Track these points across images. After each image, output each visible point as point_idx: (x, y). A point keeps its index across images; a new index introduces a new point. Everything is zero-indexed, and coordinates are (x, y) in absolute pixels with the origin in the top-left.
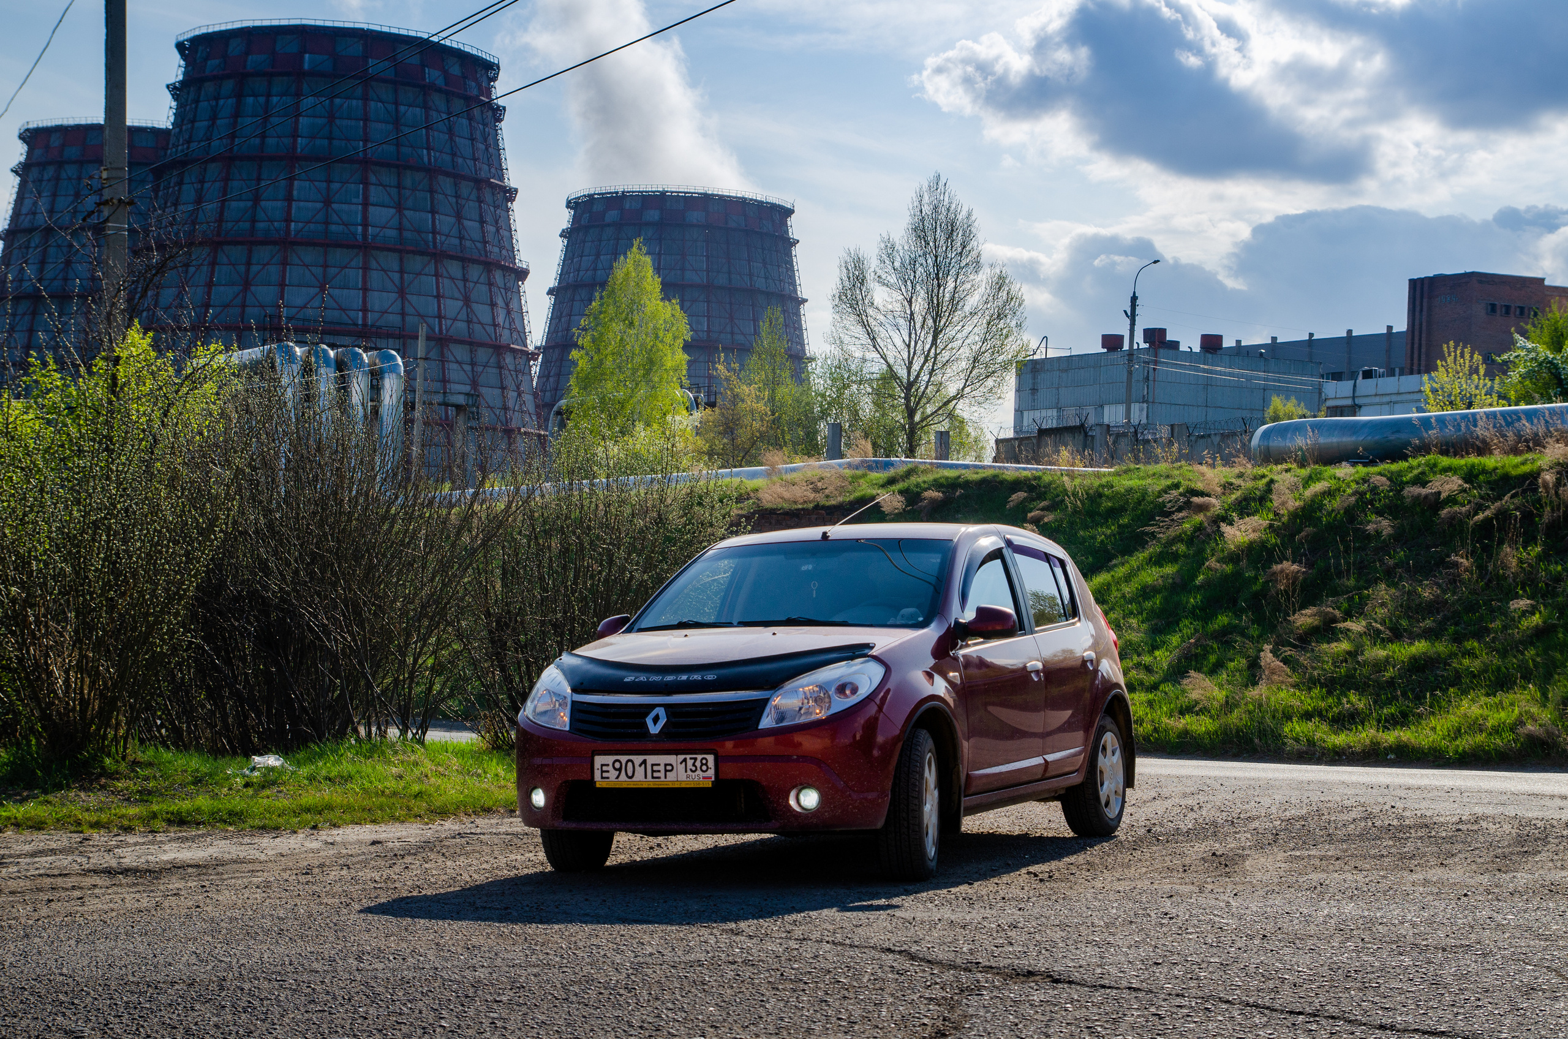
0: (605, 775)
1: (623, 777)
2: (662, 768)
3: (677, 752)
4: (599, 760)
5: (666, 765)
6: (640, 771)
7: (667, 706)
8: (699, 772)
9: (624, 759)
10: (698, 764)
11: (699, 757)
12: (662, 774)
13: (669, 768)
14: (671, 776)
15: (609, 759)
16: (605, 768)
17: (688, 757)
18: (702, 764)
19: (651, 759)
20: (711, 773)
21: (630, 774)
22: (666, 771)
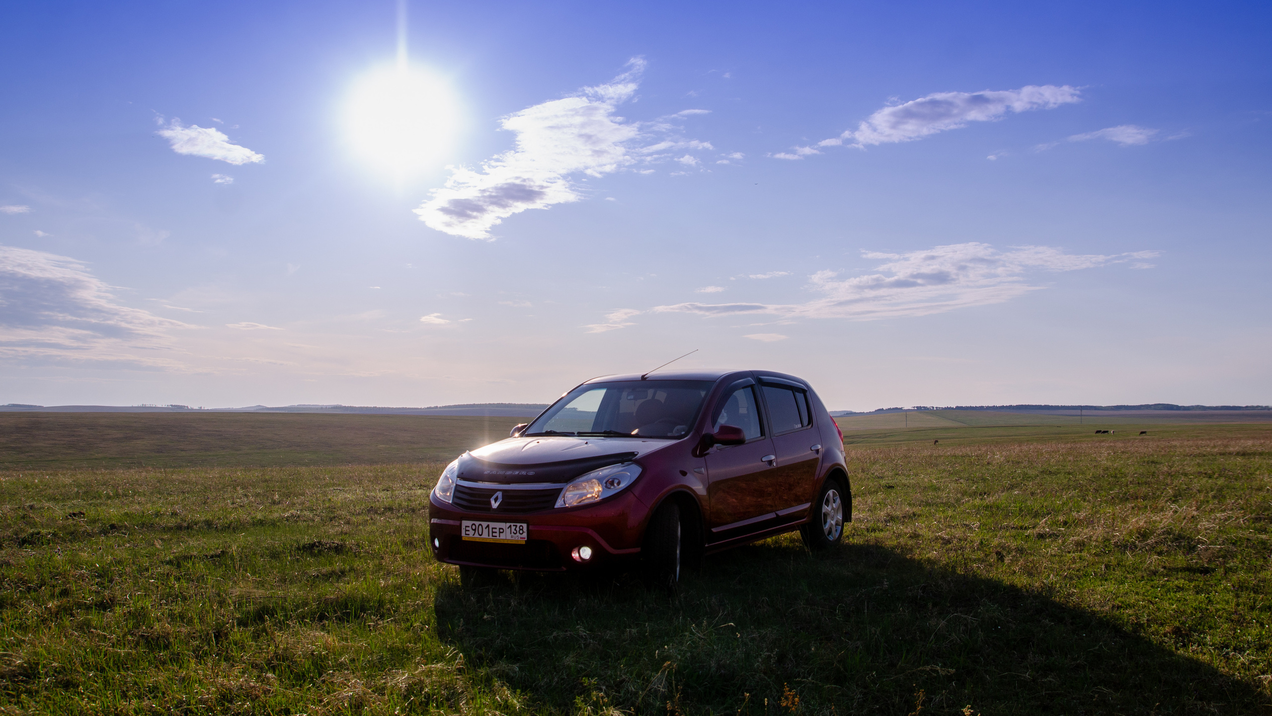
0: (467, 533)
1: (477, 535)
2: (497, 530)
3: (506, 521)
4: (465, 523)
5: (500, 529)
6: (486, 531)
7: (504, 491)
8: (518, 534)
9: (477, 523)
10: (518, 529)
11: (518, 525)
12: (497, 534)
13: (501, 531)
14: (503, 536)
15: (469, 523)
16: (467, 529)
17: (512, 524)
18: (520, 529)
19: (492, 525)
20: (525, 535)
21: (480, 533)
22: (500, 532)
